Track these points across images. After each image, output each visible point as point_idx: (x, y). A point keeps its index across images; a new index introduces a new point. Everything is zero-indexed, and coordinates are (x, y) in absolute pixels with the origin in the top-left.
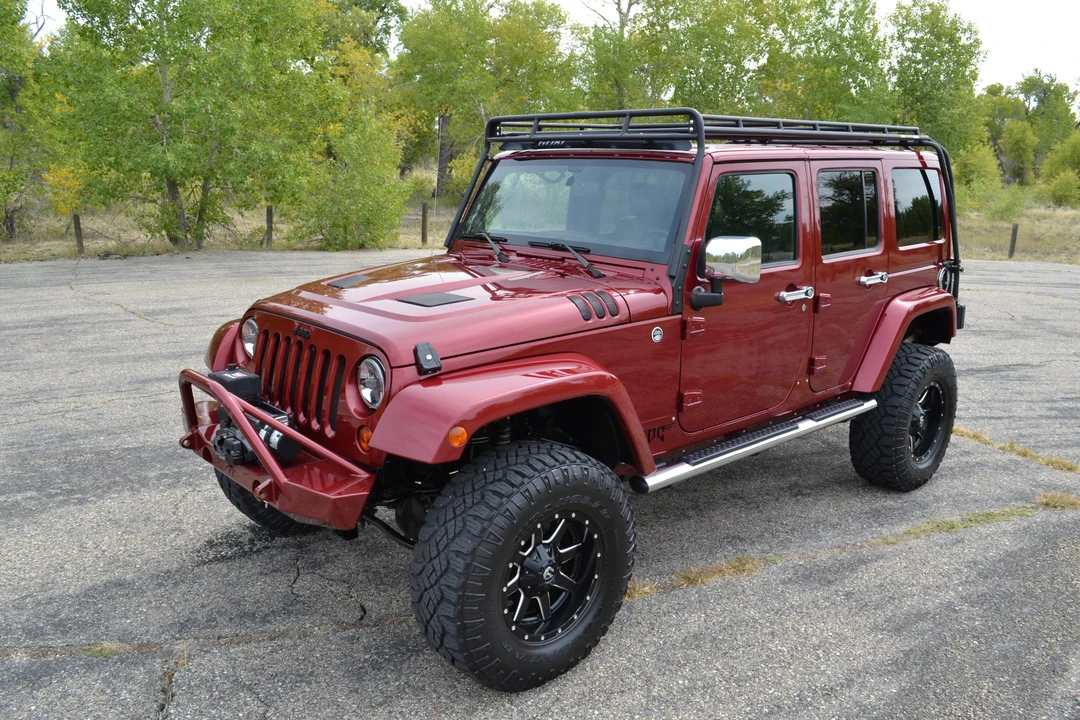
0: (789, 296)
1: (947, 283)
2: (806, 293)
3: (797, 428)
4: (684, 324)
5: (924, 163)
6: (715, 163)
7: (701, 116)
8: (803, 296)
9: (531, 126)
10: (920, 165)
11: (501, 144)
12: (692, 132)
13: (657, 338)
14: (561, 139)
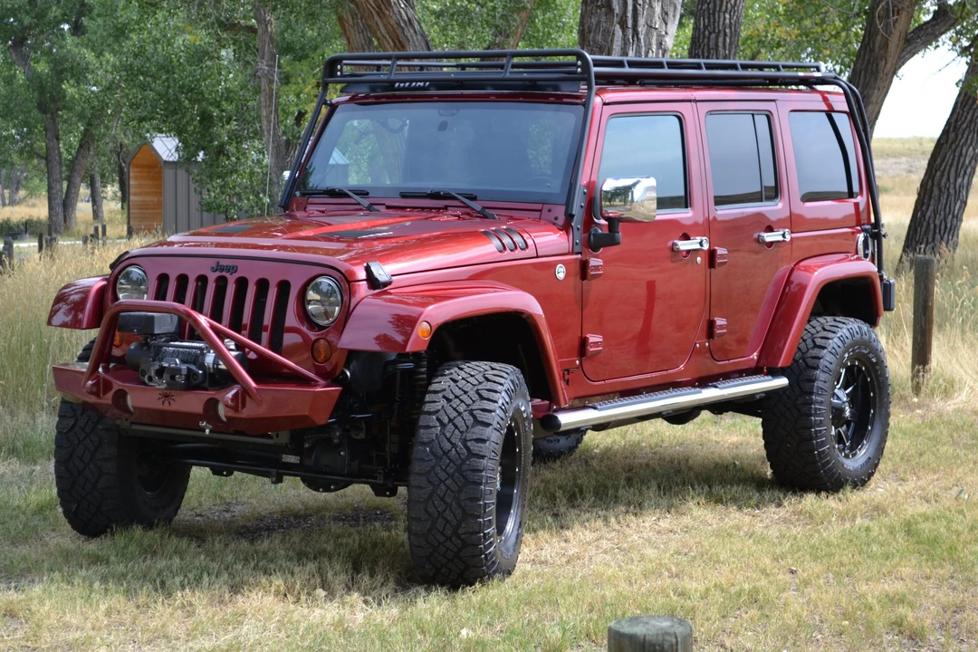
0: (684, 246)
1: (870, 252)
2: (701, 244)
3: (700, 392)
4: (584, 265)
5: (829, 105)
6: (605, 104)
7: (589, 57)
8: (698, 246)
9: (389, 65)
10: (826, 108)
11: (344, 85)
12: (581, 73)
13: (561, 276)
14: (425, 81)
